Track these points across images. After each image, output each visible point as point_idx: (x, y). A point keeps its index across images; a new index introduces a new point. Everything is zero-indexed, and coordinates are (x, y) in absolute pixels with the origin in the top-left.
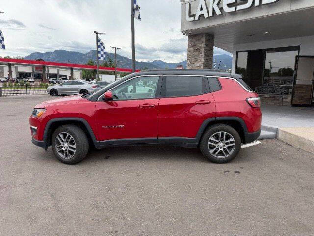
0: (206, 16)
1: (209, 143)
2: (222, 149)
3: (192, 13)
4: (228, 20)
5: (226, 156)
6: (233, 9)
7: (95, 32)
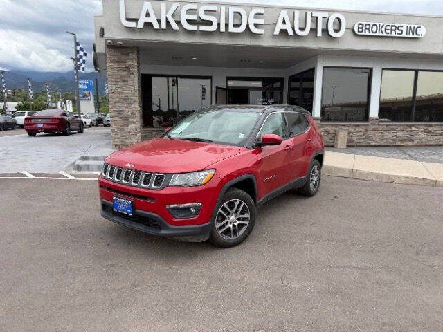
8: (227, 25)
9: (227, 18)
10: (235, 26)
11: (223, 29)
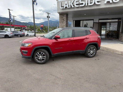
0: (68, 7)
3: (62, 6)
4: (76, 10)
6: (78, 6)
7: (8, 9)
8: (88, 4)
9: (88, 1)
10: (90, 3)
11: (86, 5)
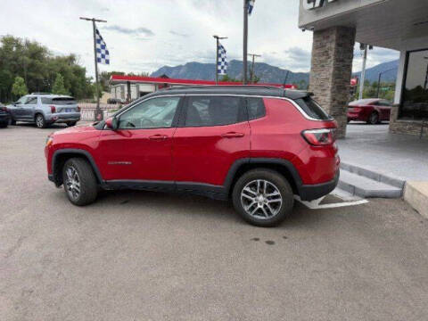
1: (243, 195)
2: (262, 207)
5: (268, 217)
